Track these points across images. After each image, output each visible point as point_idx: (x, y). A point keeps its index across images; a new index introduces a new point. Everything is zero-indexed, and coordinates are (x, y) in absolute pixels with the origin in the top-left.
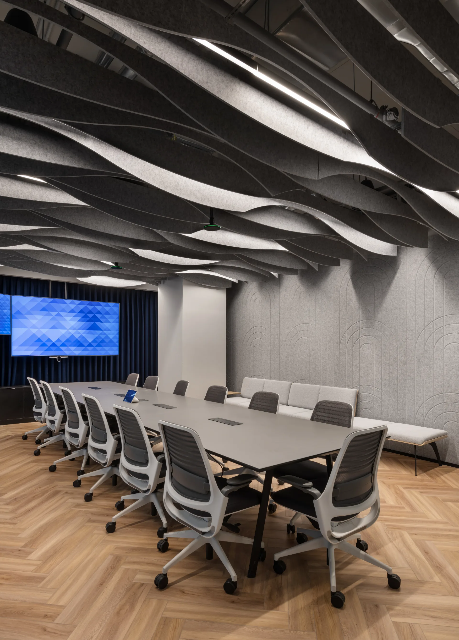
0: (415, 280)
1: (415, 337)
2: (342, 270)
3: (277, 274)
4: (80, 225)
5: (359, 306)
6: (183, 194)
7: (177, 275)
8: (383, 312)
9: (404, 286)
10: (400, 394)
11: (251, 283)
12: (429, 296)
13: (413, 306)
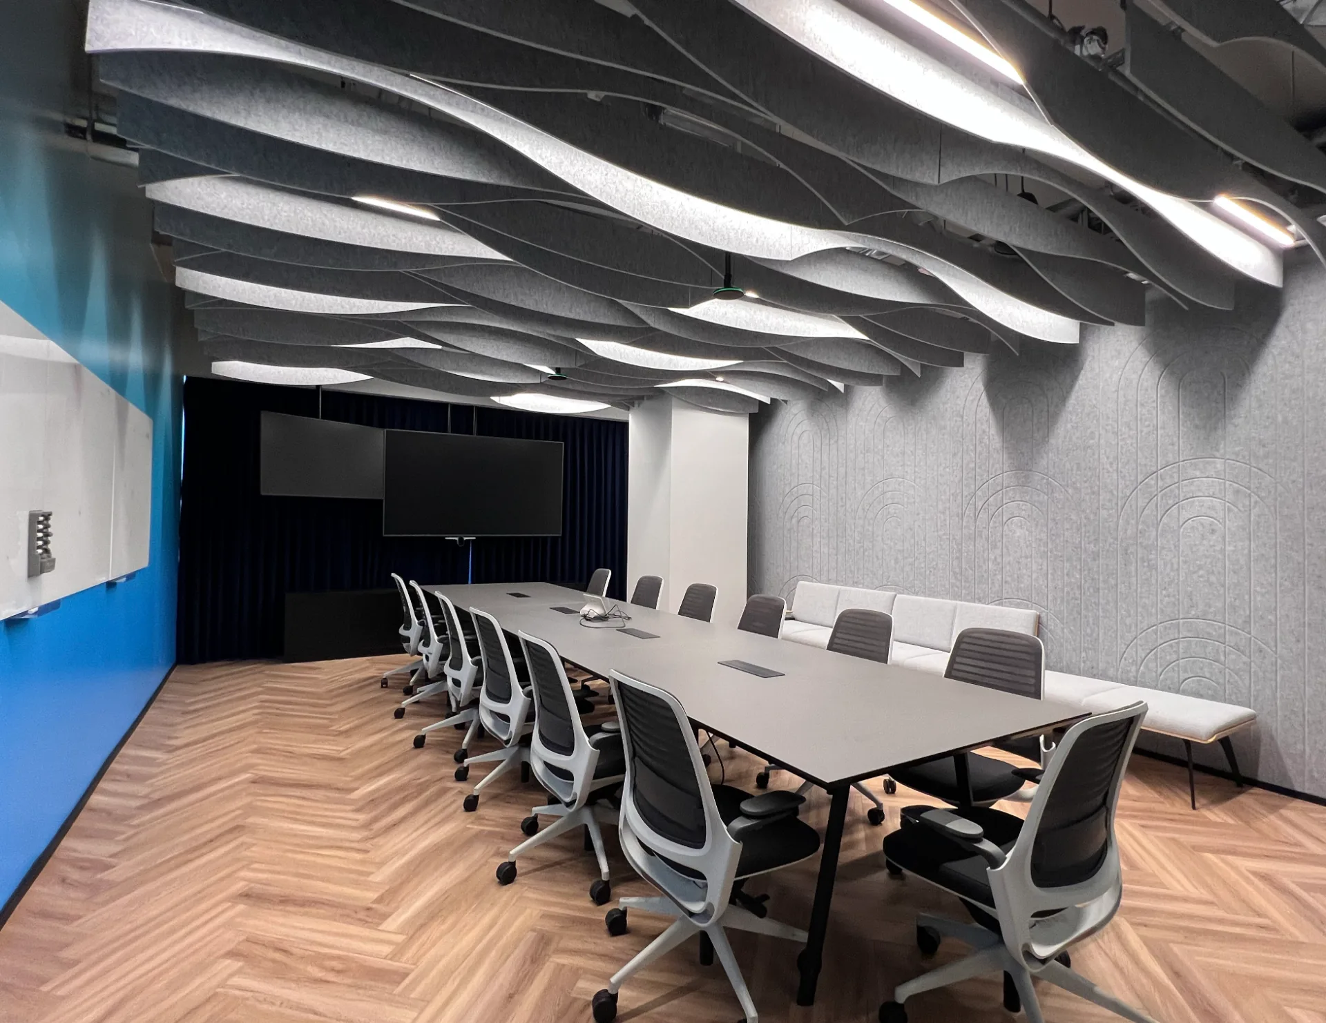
0: (1117, 391)
1: (1117, 504)
2: (966, 376)
3: (843, 385)
4: (494, 298)
5: (1001, 444)
6: (677, 227)
7: (661, 391)
8: (1050, 455)
9: (1094, 402)
10: (1086, 617)
11: (794, 402)
12: (1147, 423)
13: (1113, 443)
